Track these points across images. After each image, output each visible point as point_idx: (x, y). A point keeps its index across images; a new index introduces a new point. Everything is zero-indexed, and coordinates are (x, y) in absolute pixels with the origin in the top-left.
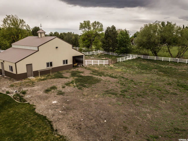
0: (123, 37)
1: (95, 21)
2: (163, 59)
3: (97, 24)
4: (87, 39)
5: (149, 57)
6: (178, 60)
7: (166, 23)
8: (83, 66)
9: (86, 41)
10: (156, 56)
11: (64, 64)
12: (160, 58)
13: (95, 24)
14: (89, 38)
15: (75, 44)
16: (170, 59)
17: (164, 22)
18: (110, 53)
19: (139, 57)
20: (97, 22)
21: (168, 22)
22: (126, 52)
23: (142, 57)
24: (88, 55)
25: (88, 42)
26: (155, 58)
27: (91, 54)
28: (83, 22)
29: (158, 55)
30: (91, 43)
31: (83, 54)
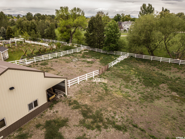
0: (112, 31)
1: (75, 8)
2: (161, 59)
3: (78, 11)
4: (65, 31)
5: (144, 57)
6: (180, 62)
7: (147, 6)
9: (65, 33)
10: (152, 55)
11: (30, 109)
12: (156, 58)
13: (75, 11)
14: (69, 30)
16: (170, 60)
17: (145, 4)
18: (96, 50)
19: (132, 56)
20: (77, 8)
22: (115, 50)
23: (135, 56)
24: (69, 54)
25: (67, 34)
26: (152, 58)
27: (72, 52)
28: (60, 9)
29: (154, 54)
30: (71, 35)
31: (64, 79)
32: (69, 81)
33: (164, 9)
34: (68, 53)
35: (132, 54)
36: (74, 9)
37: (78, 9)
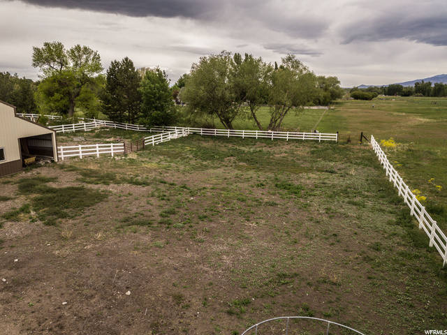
0: (153, 86)
1: (78, 46)
2: (243, 133)
3: (84, 54)
4: (57, 91)
5: (216, 132)
6: (273, 134)
7: (243, 58)
8: (53, 161)
9: (57, 96)
10: (230, 127)
12: (237, 132)
13: (79, 52)
14: (66, 88)
15: (24, 105)
16: (257, 134)
17: (239, 54)
18: (127, 126)
19: (195, 133)
20: (82, 47)
21: (246, 55)
22: (163, 123)
23: (201, 131)
24: (66, 133)
25: (61, 98)
26: (228, 133)
27: (74, 130)
28: (44, 47)
29: (233, 126)
30: (71, 101)
31: (51, 132)
32: (61, 148)
33: (279, 66)
34: (63, 131)
35: (196, 130)
36: (76, 48)
37: (85, 49)
